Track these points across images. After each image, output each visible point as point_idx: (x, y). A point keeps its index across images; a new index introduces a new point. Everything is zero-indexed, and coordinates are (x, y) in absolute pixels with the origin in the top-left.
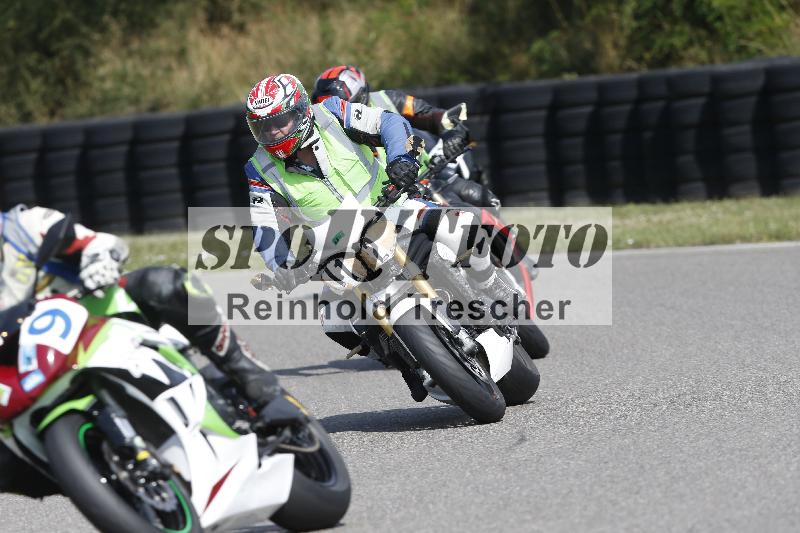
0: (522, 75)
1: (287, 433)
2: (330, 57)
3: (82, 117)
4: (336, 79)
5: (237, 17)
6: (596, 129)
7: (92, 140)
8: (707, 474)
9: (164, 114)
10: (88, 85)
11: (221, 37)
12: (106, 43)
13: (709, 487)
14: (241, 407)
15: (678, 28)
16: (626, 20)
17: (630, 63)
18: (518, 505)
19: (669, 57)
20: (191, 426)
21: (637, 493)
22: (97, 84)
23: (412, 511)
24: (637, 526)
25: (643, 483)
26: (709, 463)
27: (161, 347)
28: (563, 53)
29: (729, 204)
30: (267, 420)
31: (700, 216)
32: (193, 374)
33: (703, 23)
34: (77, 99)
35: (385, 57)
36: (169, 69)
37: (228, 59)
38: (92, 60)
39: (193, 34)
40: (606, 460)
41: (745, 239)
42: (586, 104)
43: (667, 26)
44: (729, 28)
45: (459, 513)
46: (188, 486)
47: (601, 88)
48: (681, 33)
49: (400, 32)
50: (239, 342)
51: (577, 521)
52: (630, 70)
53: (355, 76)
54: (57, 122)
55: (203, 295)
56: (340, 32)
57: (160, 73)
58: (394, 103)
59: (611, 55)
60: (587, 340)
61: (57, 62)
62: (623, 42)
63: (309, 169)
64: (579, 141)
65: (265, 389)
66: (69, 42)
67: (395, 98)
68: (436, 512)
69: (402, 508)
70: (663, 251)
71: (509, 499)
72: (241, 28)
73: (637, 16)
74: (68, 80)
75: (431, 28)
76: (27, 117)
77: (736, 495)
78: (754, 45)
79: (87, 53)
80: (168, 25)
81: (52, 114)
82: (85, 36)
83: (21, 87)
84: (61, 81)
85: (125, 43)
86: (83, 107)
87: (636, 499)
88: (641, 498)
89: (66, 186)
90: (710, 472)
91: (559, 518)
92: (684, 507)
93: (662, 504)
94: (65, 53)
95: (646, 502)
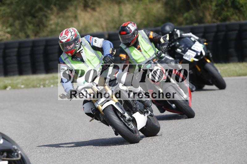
0: (181, 24)
2: (122, 18)
4: (127, 26)
5: (92, 6)
7: (48, 43)
8: (238, 147)
11: (88, 12)
12: (52, 14)
13: (238, 151)
16: (213, 7)
18: (179, 156)
19: (226, 19)
21: (216, 153)
22: (49, 27)
23: (147, 158)
25: (218, 150)
29: (245, 64)
31: (236, 68)
33: (237, 8)
35: (139, 18)
36: (72, 22)
37: (90, 19)
38: (48, 19)
39: (79, 11)
43: (226, 9)
45: (161, 159)
47: (206, 28)
48: (230, 11)
49: (143, 11)
51: (198, 161)
52: (214, 22)
53: (133, 25)
54: (37, 38)
57: (69, 23)
58: (146, 34)
59: (208, 18)
61: (37, 20)
62: (212, 14)
63: (79, 59)
66: (41, 13)
67: (147, 32)
68: (154, 159)
69: (143, 157)
71: (177, 154)
72: (94, 9)
73: (216, 6)
74: (40, 25)
75: (153, 9)
76: (28, 36)
79: (46, 17)
80: (72, 8)
81: (36, 35)
82: (46, 12)
83: (26, 27)
84: (38, 25)
85: (58, 14)
86: (45, 33)
87: (216, 155)
88: (217, 154)
89: (40, 58)
90: (239, 146)
91: (192, 160)
92: (231, 157)
93: (224, 156)
94: (40, 17)
95: (219, 155)
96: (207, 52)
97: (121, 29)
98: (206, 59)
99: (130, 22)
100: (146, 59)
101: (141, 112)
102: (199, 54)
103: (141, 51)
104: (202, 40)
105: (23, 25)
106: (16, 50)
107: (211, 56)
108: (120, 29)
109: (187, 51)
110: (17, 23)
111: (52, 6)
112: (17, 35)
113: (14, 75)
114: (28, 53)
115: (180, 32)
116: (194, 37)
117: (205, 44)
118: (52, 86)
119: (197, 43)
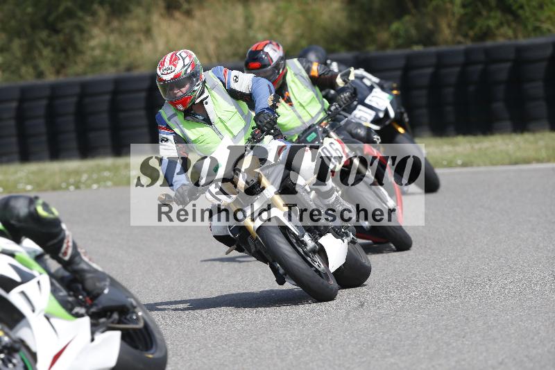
0: (384, 46)
1: (116, 316)
2: (251, 33)
3: (77, 75)
4: (262, 50)
5: (185, 6)
6: (436, 84)
7: (86, 91)
9: (136, 73)
10: (81, 52)
11: (176, 20)
12: (95, 24)
13: (513, 333)
14: (81, 297)
15: (492, 14)
16: (457, 8)
17: (460, 38)
18: (381, 345)
19: (486, 34)
20: (37, 311)
21: (464, 337)
22: (89, 53)
24: (464, 360)
25: (468, 330)
26: (514, 316)
27: (17, 254)
28: (413, 32)
29: (528, 137)
30: (100, 307)
31: (508, 145)
32: (41, 274)
33: (510, 10)
34: (75, 63)
35: (289, 33)
36: (139, 42)
37: (180, 35)
38: (86, 35)
39: (155, 18)
40: (443, 314)
41: (539, 161)
42: (428, 66)
44: (528, 14)
45: (340, 351)
46: (34, 356)
47: (440, 56)
48: (495, 18)
49: (300, 17)
50: (79, 250)
51: (422, 356)
52: (459, 43)
53: (276, 48)
54: (61, 78)
55: (51, 216)
56: (258, 16)
57: (133, 44)
58: (304, 68)
59: (446, 32)
60: (429, 230)
61: (61, 37)
63: (201, 118)
64: (424, 92)
65: (98, 284)
66: (70, 23)
67: (304, 64)
69: (300, 347)
70: (482, 169)
71: (375, 341)
72: (189, 14)
73: (464, 6)
74: (69, 49)
75: (321, 13)
76: (40, 75)
77: (533, 339)
78: (545, 26)
79: (82, 31)
80: (139, 11)
81: (58, 72)
82: (81, 19)
83: (36, 54)
84: (64, 50)
85: (108, 23)
86: (79, 68)
87: (463, 341)
88: (467, 340)
89: (68, 123)
90: (514, 323)
91: (409, 354)
92: (497, 347)
93: (481, 345)
94: (67, 31)
95: (470, 343)
96: (398, 111)
97: (249, 57)
98: (396, 126)
99: (268, 42)
100: (304, 123)
101: (336, 232)
102: (381, 115)
103: (291, 105)
104: (386, 85)
105: (30, 49)
106: (14, 105)
107: (407, 120)
108: (247, 55)
109: (355, 108)
110: (16, 44)
111: (96, 6)
112: (16, 71)
113: (9, 161)
114: (42, 112)
115: (339, 66)
116: (370, 79)
117: (395, 92)
118: (95, 186)
119: (377, 91)
